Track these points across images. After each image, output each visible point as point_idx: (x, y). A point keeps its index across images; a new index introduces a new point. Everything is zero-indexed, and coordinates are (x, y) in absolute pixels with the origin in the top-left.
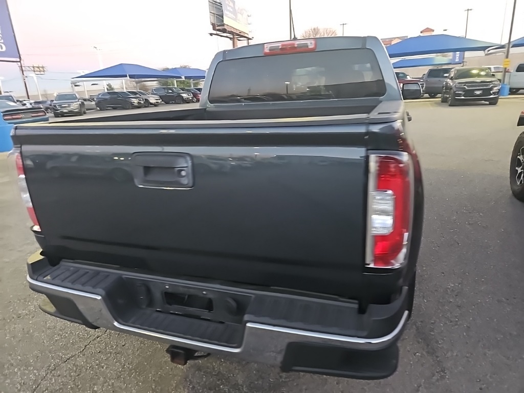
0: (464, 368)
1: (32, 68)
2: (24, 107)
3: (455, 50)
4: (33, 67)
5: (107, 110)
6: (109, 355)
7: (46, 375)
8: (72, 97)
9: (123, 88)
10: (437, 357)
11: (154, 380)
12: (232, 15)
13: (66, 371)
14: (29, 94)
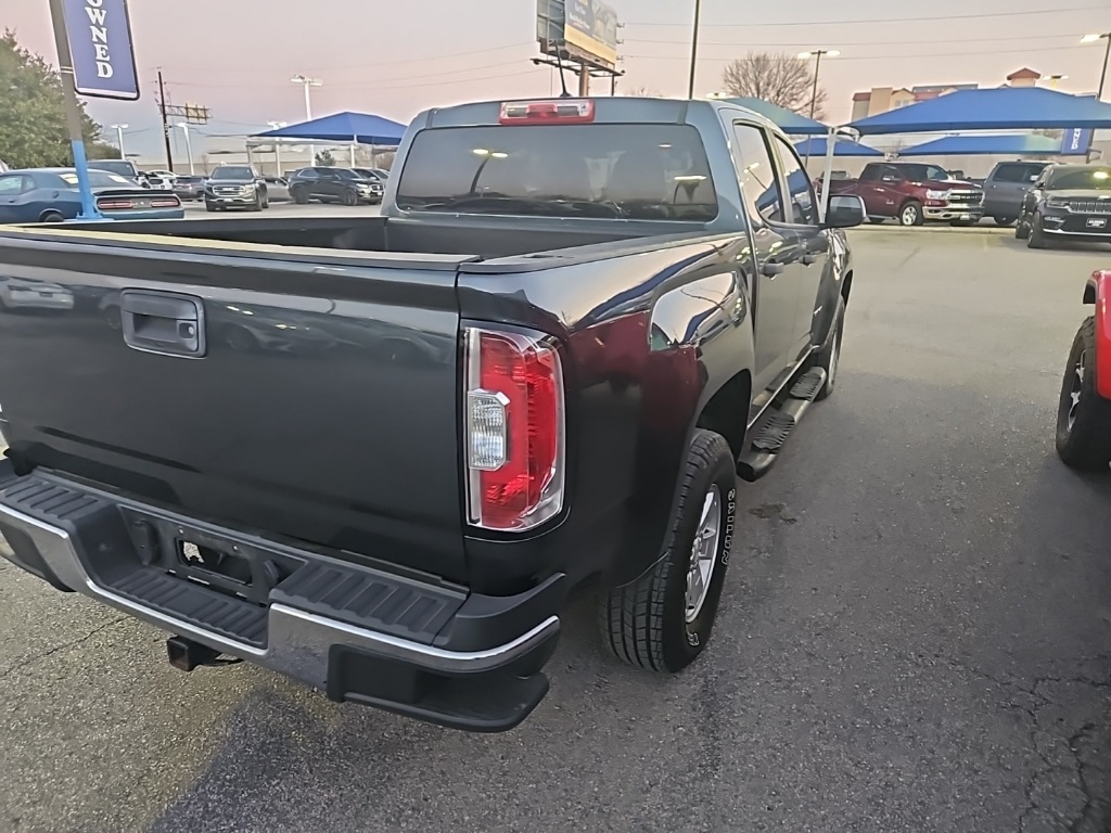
0: (757, 767)
1: (184, 111)
2: (159, 187)
3: (1071, 125)
4: (187, 108)
5: (310, 203)
6: (125, 653)
7: (11, 669)
8: (246, 174)
9: (350, 162)
10: (716, 739)
11: (183, 705)
12: (584, 23)
13: (43, 669)
14: (173, 162)
